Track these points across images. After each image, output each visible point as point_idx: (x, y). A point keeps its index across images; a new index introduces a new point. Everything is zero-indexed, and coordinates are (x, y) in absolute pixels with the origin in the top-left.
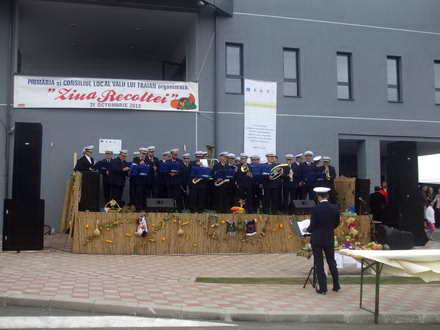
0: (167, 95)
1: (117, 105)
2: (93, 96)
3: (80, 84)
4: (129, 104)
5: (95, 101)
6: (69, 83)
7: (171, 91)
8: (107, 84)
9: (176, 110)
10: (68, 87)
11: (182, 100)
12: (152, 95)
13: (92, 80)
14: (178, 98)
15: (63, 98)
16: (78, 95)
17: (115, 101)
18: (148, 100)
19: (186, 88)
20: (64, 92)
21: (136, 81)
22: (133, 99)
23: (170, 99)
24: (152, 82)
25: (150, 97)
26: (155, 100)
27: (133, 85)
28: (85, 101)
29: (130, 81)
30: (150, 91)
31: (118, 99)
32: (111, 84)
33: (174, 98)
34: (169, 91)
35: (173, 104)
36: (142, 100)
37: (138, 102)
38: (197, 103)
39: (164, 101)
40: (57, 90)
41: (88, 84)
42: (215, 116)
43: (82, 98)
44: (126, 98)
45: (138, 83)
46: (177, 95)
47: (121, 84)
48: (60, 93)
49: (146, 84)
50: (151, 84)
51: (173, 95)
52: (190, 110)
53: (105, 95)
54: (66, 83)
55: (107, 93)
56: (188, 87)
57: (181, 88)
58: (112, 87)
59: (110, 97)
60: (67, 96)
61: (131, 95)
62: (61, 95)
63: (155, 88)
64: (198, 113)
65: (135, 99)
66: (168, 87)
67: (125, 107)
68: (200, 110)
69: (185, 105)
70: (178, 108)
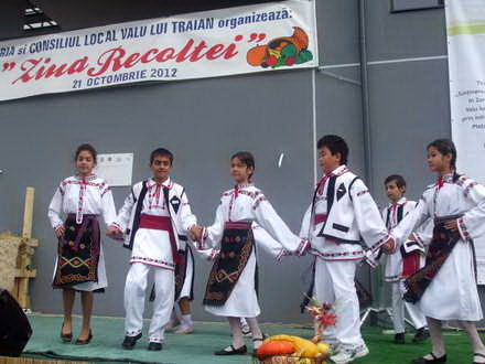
0: (239, 38)
1: (125, 76)
3: (59, 44)
4: (149, 71)
5: (83, 76)
6: (38, 48)
7: (246, 30)
8: (111, 36)
9: (260, 69)
10: (36, 56)
11: (275, 44)
12: (203, 45)
13: (81, 34)
14: (265, 42)
15: (25, 78)
16: (55, 66)
17: (123, 70)
18: (194, 58)
19: (286, 14)
20: (28, 66)
21: (169, 21)
22: (159, 58)
23: (244, 47)
24: (204, 15)
25: (198, 50)
26: (210, 55)
27: (162, 29)
28: (65, 76)
29: (156, 22)
30: (199, 35)
31: (127, 64)
32: (119, 35)
33: (254, 44)
34: (241, 29)
35: (252, 57)
36: (181, 58)
37: (170, 64)
38: (313, 47)
39: (230, 53)
40: (17, 67)
41: (73, 43)
42: (361, 73)
43: (59, 73)
44: (144, 60)
45: (174, 23)
46: (262, 36)
47: (139, 30)
48: (23, 69)
49: (190, 23)
50: (202, 21)
51: (253, 36)
52: (295, 66)
53: (103, 61)
54: (34, 47)
55: (108, 55)
56: (290, 14)
57: (272, 16)
58: (120, 42)
59: (112, 62)
60: (33, 74)
61: (156, 51)
62: (23, 72)
63: (211, 27)
64: (317, 70)
65: (165, 58)
66: (241, 21)
67: (141, 80)
68: (321, 63)
69: (284, 57)
70: (265, 65)
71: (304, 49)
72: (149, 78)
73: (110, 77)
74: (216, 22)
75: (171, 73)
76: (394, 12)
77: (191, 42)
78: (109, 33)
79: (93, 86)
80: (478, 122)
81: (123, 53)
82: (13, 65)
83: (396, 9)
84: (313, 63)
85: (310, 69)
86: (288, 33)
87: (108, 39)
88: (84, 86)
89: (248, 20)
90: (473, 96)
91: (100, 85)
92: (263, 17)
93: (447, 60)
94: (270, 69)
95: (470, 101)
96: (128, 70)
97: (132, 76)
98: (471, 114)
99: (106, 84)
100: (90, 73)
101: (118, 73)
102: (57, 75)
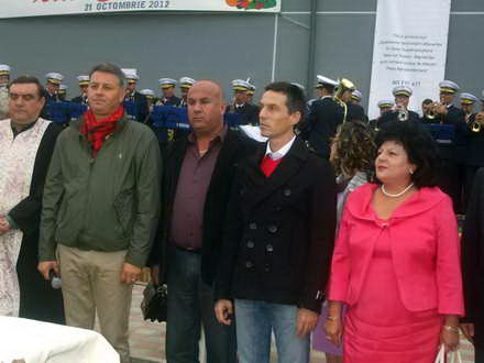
4: (147, 2)
9: (235, 9)
52: (262, 10)
64: (279, 15)
67: (140, 9)
68: (282, 9)
69: (255, 1)
70: (239, 7)
72: (147, 8)
73: (116, 4)
75: (164, 4)
79: (102, 11)
80: (391, 65)
84: (276, 9)
85: (273, 14)
88: (94, 10)
90: (390, 45)
91: (107, 10)
93: (375, 16)
94: (243, 10)
95: (388, 49)
96: (131, 1)
97: (133, 6)
98: (387, 59)
99: (112, 10)
101: (123, 1)
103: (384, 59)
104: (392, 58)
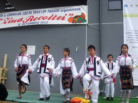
0: (66, 15)
1: (33, 23)
2: (21, 20)
3: (15, 14)
4: (40, 22)
5: (21, 23)
6: (10, 15)
7: (68, 13)
8: (30, 13)
9: (71, 23)
10: (9, 17)
12: (56, 16)
13: (22, 12)
14: (73, 16)
15: (5, 23)
16: (14, 20)
17: (33, 21)
18: (53, 19)
21: (47, 9)
22: (43, 19)
23: (67, 17)
26: (58, 19)
27: (45, 11)
29: (43, 10)
30: (55, 14)
31: (34, 20)
32: (32, 12)
33: (70, 17)
34: (66, 13)
36: (49, 19)
38: (86, 18)
39: (63, 19)
40: (3, 19)
41: (20, 14)
42: (99, 26)
43: (15, 22)
44: (39, 19)
45: (48, 10)
46: (73, 15)
47: (38, 11)
48: (5, 20)
49: (53, 10)
50: (56, 10)
51: (70, 15)
53: (27, 19)
54: (8, 15)
55: (29, 17)
56: (80, 9)
57: (76, 10)
58: (33, 14)
59: (30, 20)
60: (7, 22)
61: (42, 17)
62: (4, 21)
63: (59, 12)
64: (88, 25)
65: (45, 19)
66: (67, 10)
67: (37, 24)
68: (89, 23)
69: (78, 20)
70: (73, 23)
71: (84, 19)
72: (40, 24)
73: (29, 23)
74: (60, 10)
75: (46, 22)
76: (109, 10)
77: (53, 15)
78: (30, 12)
79: (24, 25)
80: (131, 41)
81: (33, 17)
82: (2, 19)
83: (110, 9)
84: (86, 23)
85: (85, 25)
86: (80, 14)
87: (29, 13)
88: (21, 25)
89: (69, 10)
90: (130, 34)
91: (26, 25)
92: (73, 10)
93: (123, 24)
94: (74, 24)
96: (34, 22)
97: (35, 23)
98: (129, 39)
99: (27, 25)
100: (23, 22)
101: (31, 22)
102: (14, 22)
103: (128, 39)
104: (131, 39)
